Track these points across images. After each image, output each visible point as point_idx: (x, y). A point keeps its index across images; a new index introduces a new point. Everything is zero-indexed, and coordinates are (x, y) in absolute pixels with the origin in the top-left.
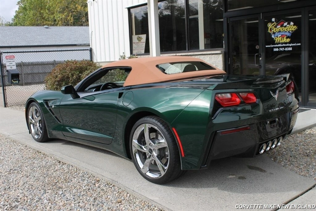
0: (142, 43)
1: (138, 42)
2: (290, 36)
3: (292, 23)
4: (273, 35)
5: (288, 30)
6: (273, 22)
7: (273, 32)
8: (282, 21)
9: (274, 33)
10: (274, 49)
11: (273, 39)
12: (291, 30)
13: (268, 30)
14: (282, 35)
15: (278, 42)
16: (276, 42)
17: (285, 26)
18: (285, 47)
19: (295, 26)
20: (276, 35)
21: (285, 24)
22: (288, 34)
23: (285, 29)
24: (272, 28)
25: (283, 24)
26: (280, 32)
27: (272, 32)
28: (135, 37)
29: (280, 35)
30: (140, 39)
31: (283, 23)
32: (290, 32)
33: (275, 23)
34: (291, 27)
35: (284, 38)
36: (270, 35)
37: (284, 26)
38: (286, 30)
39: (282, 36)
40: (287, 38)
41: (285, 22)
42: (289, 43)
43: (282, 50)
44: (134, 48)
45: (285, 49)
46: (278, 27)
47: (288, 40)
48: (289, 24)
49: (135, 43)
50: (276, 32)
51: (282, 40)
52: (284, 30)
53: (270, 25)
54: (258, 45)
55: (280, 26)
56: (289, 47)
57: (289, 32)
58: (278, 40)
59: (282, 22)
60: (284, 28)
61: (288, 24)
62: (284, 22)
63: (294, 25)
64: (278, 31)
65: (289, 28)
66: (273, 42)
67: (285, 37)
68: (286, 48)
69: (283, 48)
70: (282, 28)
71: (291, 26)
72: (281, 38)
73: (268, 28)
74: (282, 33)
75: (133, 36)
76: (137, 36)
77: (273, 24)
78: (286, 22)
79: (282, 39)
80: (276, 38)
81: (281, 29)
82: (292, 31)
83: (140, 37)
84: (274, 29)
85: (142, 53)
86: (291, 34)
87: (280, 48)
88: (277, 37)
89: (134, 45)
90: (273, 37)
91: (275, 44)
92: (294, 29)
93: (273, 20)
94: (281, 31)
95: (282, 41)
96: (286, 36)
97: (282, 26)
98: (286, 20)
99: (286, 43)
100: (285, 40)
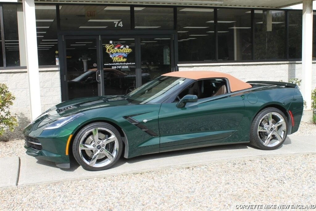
2: (126, 56)
4: (111, 55)
5: (124, 52)
6: (111, 44)
7: (111, 52)
8: (119, 44)
9: (112, 54)
10: (112, 67)
12: (126, 52)
13: (106, 51)
15: (116, 61)
16: (114, 61)
17: (122, 49)
18: (122, 65)
19: (130, 49)
21: (122, 47)
22: (125, 55)
23: (122, 50)
24: (110, 49)
25: (120, 47)
26: (117, 52)
27: (109, 53)
29: (117, 55)
31: (120, 46)
32: (126, 54)
33: (112, 45)
34: (127, 50)
35: (121, 58)
36: (108, 55)
39: (120, 57)
41: (121, 45)
42: (126, 62)
45: (122, 67)
46: (115, 48)
47: (125, 60)
48: (125, 47)
50: (114, 53)
51: (120, 59)
52: (121, 52)
53: (108, 47)
54: (96, 63)
55: (117, 48)
56: (126, 65)
57: (125, 53)
58: (115, 59)
59: (119, 45)
60: (121, 50)
61: (124, 47)
62: (120, 45)
63: (129, 48)
64: (115, 52)
65: (125, 50)
66: (111, 61)
67: (122, 57)
68: (123, 67)
69: (121, 67)
70: (119, 50)
71: (127, 48)
72: (118, 58)
73: (106, 49)
74: (119, 54)
77: (111, 46)
78: (123, 45)
80: (113, 58)
81: (118, 50)
82: (128, 53)
84: (112, 50)
86: (127, 55)
87: (118, 67)
88: (115, 57)
90: (111, 56)
91: (113, 63)
92: (130, 51)
93: (111, 42)
94: (118, 52)
95: (119, 61)
96: (123, 56)
97: (119, 48)
98: (122, 44)
99: (123, 62)
100: (122, 60)
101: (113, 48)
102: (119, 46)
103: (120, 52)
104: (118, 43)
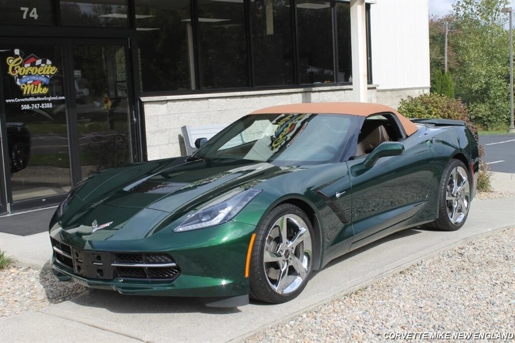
2: (48, 83)
3: (49, 62)
8: (33, 56)
10: (22, 106)
11: (19, 87)
15: (28, 93)
17: (39, 66)
18: (40, 102)
19: (54, 68)
20: (23, 81)
21: (39, 62)
22: (44, 80)
23: (39, 71)
25: (35, 62)
29: (30, 80)
31: (35, 60)
32: (47, 77)
34: (48, 69)
35: (37, 86)
36: (12, 79)
37: (37, 64)
38: (41, 72)
40: (43, 86)
41: (37, 59)
42: (47, 95)
43: (36, 107)
45: (41, 105)
47: (45, 90)
48: (44, 62)
51: (36, 89)
52: (37, 73)
56: (47, 102)
57: (45, 76)
59: (33, 58)
60: (36, 68)
61: (42, 63)
62: (34, 57)
63: (52, 65)
65: (45, 70)
66: (19, 92)
67: (40, 85)
68: (43, 105)
69: (38, 105)
70: (34, 68)
71: (48, 66)
72: (33, 85)
74: (34, 78)
78: (40, 58)
79: (34, 88)
81: (32, 70)
82: (50, 75)
87: (33, 105)
91: (24, 97)
92: (53, 72)
94: (32, 73)
95: (35, 92)
96: (42, 82)
97: (33, 65)
98: (39, 56)
99: (42, 96)
100: (40, 90)
101: (21, 66)
102: (32, 60)
103: (35, 73)
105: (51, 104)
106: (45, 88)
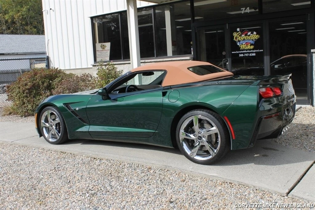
0: (106, 50)
1: (101, 49)
2: (253, 43)
3: (255, 33)
4: (238, 43)
5: (252, 38)
6: (238, 32)
7: (238, 40)
8: (246, 31)
9: (239, 41)
10: (240, 55)
11: (238, 46)
12: (254, 38)
13: (234, 39)
14: (246, 43)
15: (243, 49)
16: (241, 49)
17: (249, 35)
18: (249, 53)
19: (258, 36)
20: (241, 43)
21: (249, 33)
22: (252, 42)
23: (249, 38)
24: (237, 37)
25: (247, 34)
26: (244, 40)
27: (237, 40)
28: (98, 45)
29: (244, 42)
30: (103, 47)
32: (253, 40)
33: (240, 32)
34: (255, 36)
35: (248, 45)
36: (235, 43)
37: (248, 35)
38: (250, 38)
40: (251, 45)
41: (249, 32)
42: (253, 49)
43: (247, 55)
44: (97, 56)
45: (249, 54)
46: (242, 36)
47: (252, 47)
48: (252, 33)
49: (98, 51)
50: (241, 40)
51: (247, 47)
53: (235, 35)
54: (225, 51)
55: (244, 35)
56: (253, 53)
57: (252, 40)
58: (243, 46)
60: (248, 36)
61: (251, 34)
63: (257, 34)
64: (242, 39)
65: (252, 37)
66: (238, 48)
67: (249, 44)
68: (250, 54)
69: (248, 54)
70: (246, 36)
71: (254, 35)
72: (245, 45)
73: (234, 37)
74: (246, 41)
75: (96, 44)
76: (101, 44)
77: (238, 33)
78: (250, 31)
80: (241, 45)
81: (245, 37)
82: (255, 39)
83: (103, 45)
84: (239, 38)
85: (107, 60)
86: (254, 42)
87: (245, 54)
88: (242, 44)
89: (97, 53)
90: (238, 44)
91: (240, 51)
92: (257, 38)
93: (238, 30)
94: (246, 39)
95: (246, 48)
96: (250, 43)
97: (246, 35)
98: (250, 30)
100: (249, 47)
101: (240, 36)
102: (246, 33)
103: (247, 39)
104: (245, 29)
105: (255, 54)
106: (252, 46)
